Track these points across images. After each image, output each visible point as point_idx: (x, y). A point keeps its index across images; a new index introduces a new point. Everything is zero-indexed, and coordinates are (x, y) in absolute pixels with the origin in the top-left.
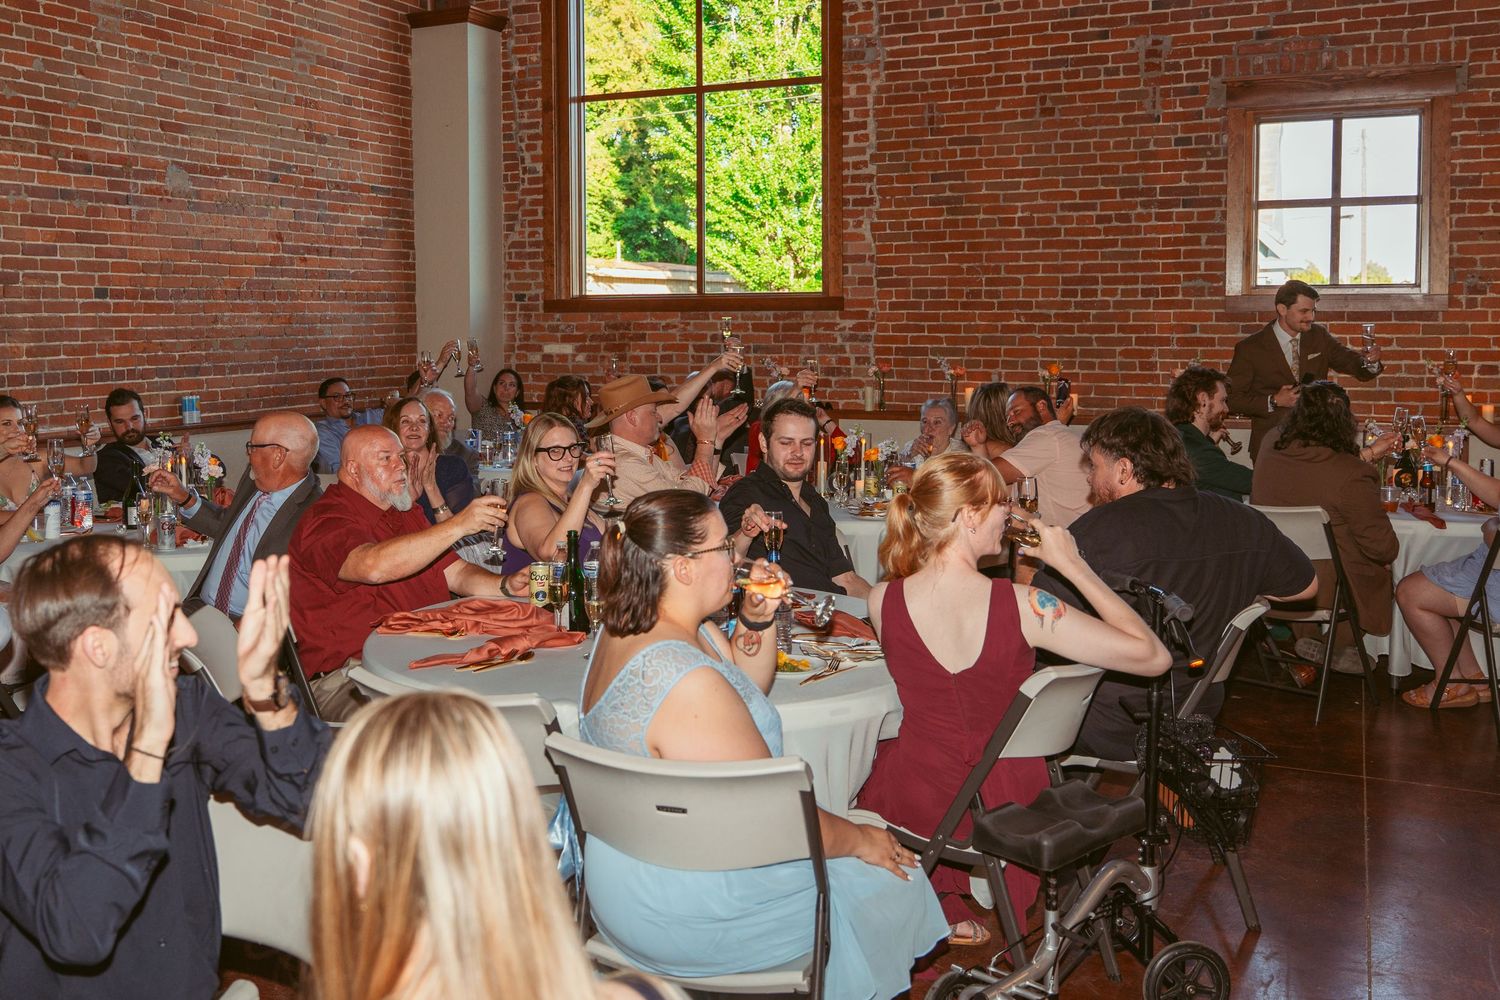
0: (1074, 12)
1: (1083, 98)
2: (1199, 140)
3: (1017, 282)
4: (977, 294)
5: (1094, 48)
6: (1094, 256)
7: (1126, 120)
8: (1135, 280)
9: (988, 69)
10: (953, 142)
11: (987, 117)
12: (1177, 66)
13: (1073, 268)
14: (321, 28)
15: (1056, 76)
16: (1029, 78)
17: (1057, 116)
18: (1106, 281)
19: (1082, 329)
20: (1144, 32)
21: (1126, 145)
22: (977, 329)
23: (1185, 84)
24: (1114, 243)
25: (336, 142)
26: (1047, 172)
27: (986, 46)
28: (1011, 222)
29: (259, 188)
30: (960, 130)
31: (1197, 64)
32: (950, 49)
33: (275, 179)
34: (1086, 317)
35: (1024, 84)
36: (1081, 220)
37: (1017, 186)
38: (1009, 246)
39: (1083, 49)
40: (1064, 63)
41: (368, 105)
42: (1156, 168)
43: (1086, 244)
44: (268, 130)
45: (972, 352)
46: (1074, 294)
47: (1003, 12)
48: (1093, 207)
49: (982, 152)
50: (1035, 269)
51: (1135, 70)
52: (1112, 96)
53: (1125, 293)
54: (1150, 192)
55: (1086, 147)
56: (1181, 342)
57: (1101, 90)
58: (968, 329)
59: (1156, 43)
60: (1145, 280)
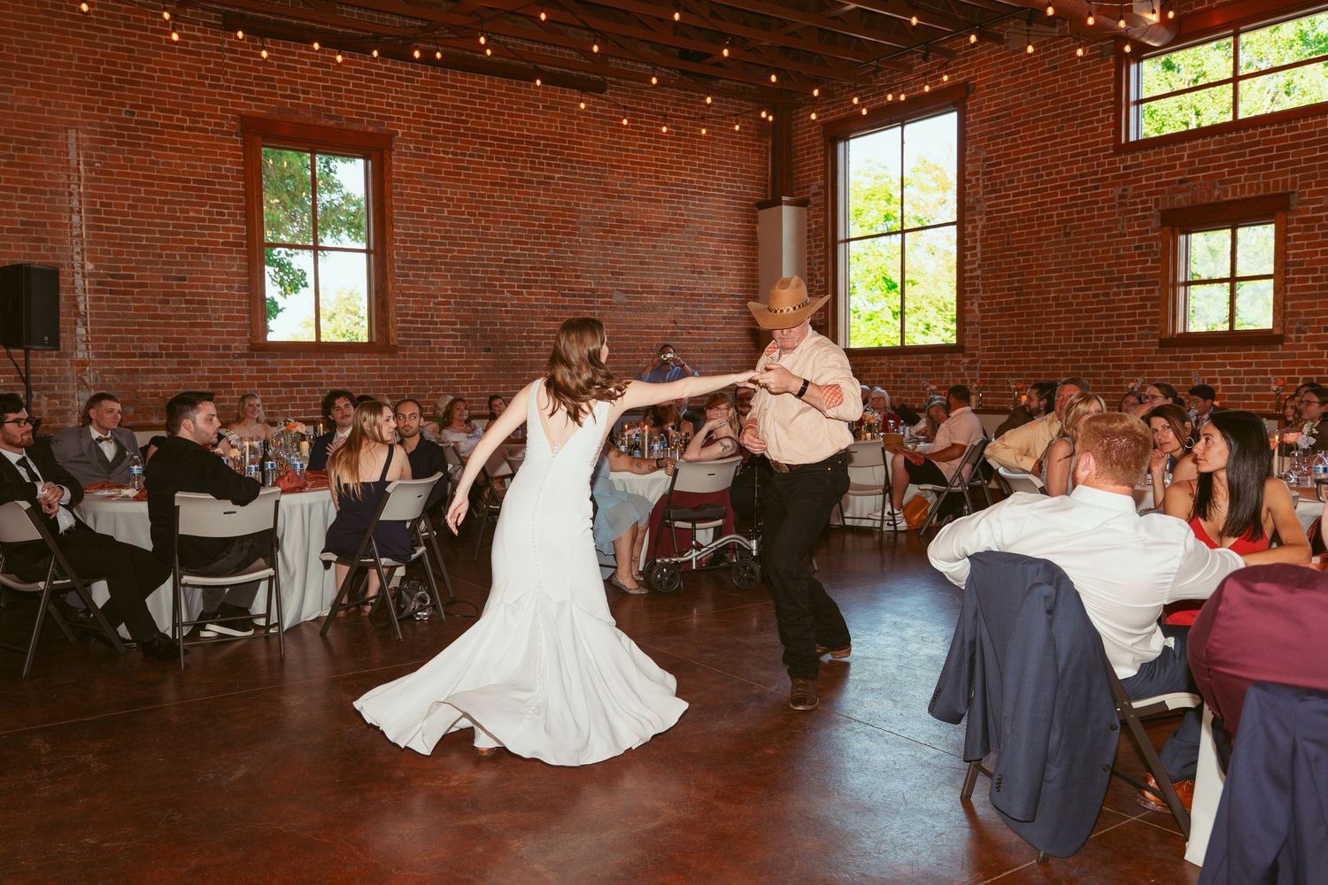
0: (1082, 175)
1: (1086, 225)
2: (1147, 247)
3: (1051, 334)
4: (1030, 342)
5: (1092, 195)
6: (1091, 318)
7: (1109, 237)
8: (1112, 331)
9: (1037, 212)
10: (1019, 255)
11: (1037, 239)
12: (1135, 204)
13: (1080, 325)
14: (701, 217)
15: (1072, 213)
16: (1058, 215)
17: (1072, 237)
18: (1097, 332)
19: (1084, 361)
20: (1118, 184)
21: (1108, 251)
22: (1030, 361)
23: (1140, 214)
24: (1101, 310)
25: (709, 273)
26: (1067, 270)
27: (1036, 198)
28: (1048, 299)
29: (664, 299)
30: (1022, 248)
31: (1146, 202)
32: (1018, 201)
33: (673, 294)
34: (1086, 353)
35: (1055, 219)
36: (1085, 297)
37: (1051, 278)
38: (1047, 313)
39: (1086, 197)
40: (1075, 205)
41: (729, 253)
42: (1124, 264)
43: (1087, 311)
44: (670, 271)
45: (1027, 375)
46: (1079, 340)
47: (1045, 178)
48: (1090, 289)
49: (1034, 260)
50: (1060, 326)
51: (1113, 207)
52: (1101, 223)
53: (1107, 338)
54: (1120, 279)
55: (1086, 254)
56: (1138, 367)
57: (1096, 220)
58: (1026, 362)
59: (1125, 190)
60: (1118, 331)
